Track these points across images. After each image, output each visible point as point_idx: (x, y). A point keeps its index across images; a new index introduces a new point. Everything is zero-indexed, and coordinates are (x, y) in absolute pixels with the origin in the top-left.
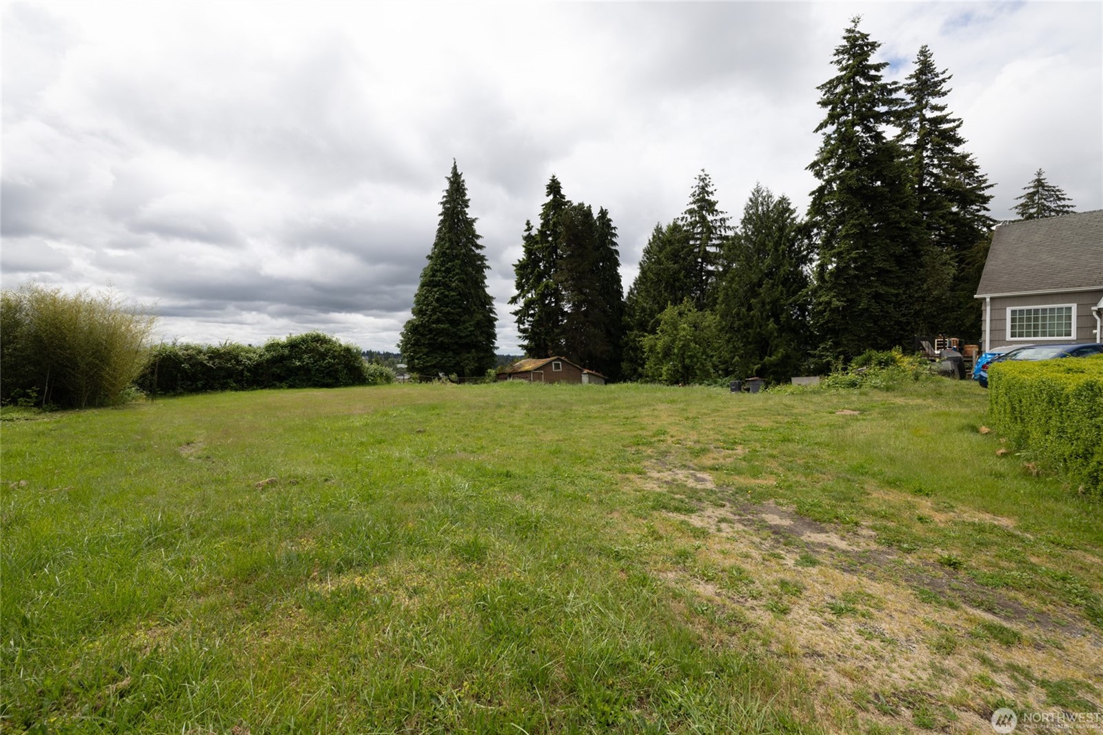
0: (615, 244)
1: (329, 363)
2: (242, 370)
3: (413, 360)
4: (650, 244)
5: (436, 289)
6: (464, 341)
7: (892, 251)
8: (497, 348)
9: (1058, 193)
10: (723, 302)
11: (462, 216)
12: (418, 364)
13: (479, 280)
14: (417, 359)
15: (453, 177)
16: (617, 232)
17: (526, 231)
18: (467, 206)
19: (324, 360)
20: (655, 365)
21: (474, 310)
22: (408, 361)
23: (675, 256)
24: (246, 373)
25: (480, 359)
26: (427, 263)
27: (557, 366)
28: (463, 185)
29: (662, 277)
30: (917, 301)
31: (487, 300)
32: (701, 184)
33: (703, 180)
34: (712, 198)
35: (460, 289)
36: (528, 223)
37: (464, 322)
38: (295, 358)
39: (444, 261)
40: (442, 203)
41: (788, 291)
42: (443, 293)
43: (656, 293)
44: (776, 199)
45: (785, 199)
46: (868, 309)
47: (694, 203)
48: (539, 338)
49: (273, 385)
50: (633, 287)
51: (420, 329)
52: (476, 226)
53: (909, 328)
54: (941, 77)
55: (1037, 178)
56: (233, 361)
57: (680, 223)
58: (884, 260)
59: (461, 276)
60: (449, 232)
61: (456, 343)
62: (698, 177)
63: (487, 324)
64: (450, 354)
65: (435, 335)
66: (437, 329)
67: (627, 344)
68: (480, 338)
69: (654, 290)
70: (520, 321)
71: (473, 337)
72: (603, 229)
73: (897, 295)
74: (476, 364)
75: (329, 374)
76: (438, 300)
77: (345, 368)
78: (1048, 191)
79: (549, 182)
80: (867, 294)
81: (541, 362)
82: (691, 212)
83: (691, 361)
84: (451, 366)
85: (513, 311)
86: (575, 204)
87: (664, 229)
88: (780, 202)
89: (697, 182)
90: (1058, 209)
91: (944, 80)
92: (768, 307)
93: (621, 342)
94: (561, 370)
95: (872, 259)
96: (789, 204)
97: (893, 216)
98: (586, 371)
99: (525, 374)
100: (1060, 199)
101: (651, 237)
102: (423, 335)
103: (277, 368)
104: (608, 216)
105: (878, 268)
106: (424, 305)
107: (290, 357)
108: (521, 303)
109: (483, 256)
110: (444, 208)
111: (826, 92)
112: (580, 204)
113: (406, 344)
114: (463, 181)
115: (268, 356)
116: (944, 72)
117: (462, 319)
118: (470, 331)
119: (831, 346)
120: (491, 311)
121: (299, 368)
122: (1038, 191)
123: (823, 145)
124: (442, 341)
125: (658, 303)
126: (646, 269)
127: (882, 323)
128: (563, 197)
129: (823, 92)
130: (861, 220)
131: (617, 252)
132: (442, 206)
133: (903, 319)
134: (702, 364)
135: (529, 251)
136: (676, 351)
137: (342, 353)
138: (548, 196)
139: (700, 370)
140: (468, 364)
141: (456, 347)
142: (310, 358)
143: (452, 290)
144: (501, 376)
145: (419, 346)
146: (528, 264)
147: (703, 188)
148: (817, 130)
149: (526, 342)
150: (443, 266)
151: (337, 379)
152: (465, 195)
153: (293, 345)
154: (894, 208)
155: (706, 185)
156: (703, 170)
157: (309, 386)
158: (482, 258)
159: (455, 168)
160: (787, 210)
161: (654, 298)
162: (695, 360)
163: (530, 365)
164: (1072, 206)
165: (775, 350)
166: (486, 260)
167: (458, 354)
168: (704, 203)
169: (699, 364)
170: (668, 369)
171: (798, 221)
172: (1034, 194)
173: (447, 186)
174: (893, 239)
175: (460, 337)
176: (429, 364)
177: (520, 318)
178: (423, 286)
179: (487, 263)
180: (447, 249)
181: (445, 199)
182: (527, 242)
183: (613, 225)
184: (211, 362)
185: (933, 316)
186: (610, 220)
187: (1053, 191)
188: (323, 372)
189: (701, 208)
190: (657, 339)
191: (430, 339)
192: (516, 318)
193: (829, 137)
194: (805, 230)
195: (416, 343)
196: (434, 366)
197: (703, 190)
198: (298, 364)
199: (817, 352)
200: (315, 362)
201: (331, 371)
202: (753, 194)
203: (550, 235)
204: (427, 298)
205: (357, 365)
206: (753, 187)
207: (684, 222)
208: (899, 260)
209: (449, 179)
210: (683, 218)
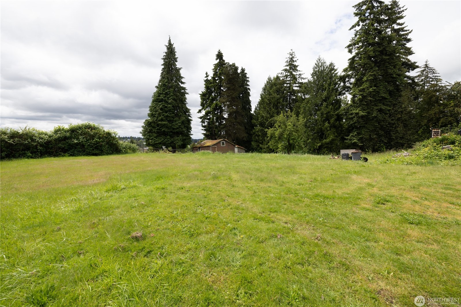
0: (248, 85)
1: (96, 141)
2: (36, 145)
3: (149, 140)
4: (265, 85)
5: (160, 103)
6: (175, 131)
7: (389, 89)
8: (192, 135)
9: (434, 70)
10: (303, 113)
11: (174, 66)
12: (152, 142)
13: (183, 100)
14: (151, 139)
15: (169, 45)
16: (249, 79)
17: (205, 77)
18: (176, 61)
19: (93, 139)
20: (274, 143)
21: (181, 115)
22: (146, 141)
23: (278, 91)
24: (39, 147)
25: (184, 140)
26: (155, 90)
27: (223, 144)
28: (174, 50)
29: (272, 101)
30: (399, 113)
31: (187, 110)
32: (291, 56)
33: (291, 55)
34: (295, 63)
35: (173, 104)
36: (207, 74)
37: (176, 121)
38: (74, 138)
39: (164, 89)
40: (163, 59)
41: (334, 108)
42: (164, 105)
43: (269, 109)
44: (328, 64)
45: (332, 64)
46: (376, 116)
47: (287, 66)
48: (212, 130)
49: (60, 154)
50: (257, 106)
51: (153, 124)
52: (181, 72)
53: (394, 126)
54: (402, 9)
55: (425, 64)
56: (29, 140)
57: (280, 75)
58: (384, 93)
59: (174, 97)
60: (167, 74)
61: (171, 132)
62: (289, 53)
63: (187, 122)
64: (168, 137)
65: (160, 127)
66: (161, 124)
67: (254, 133)
68: (184, 129)
69: (268, 107)
70: (203, 122)
71: (180, 129)
72: (243, 77)
73: (389, 110)
74: (182, 143)
75: (96, 148)
76: (161, 109)
77: (107, 144)
78: (430, 69)
79: (217, 53)
80: (376, 109)
81: (215, 142)
82: (286, 70)
83: (293, 142)
84: (169, 143)
85: (199, 117)
86: (231, 63)
87: (272, 79)
88: (330, 65)
89: (288, 56)
90: (433, 77)
91: (403, 11)
92: (325, 116)
93: (251, 132)
94: (225, 146)
95: (378, 92)
96: (334, 66)
97: (390, 71)
98: (236, 146)
99: (208, 148)
100: (434, 73)
101: (266, 82)
102: (154, 127)
103: (63, 144)
104: (245, 72)
105: (382, 97)
106: (154, 111)
107: (70, 138)
108: (203, 113)
109: (185, 88)
110: (164, 61)
111: (357, 9)
112: (233, 64)
113: (145, 132)
114: (174, 48)
115: (55, 136)
116: (403, 7)
117: (175, 119)
118: (179, 126)
119: (356, 134)
120: (189, 116)
121: (77, 144)
122: (425, 70)
123: (354, 36)
124: (164, 131)
125: (270, 114)
126: (264, 97)
127: (382, 123)
128: (224, 61)
129: (356, 9)
130: (375, 73)
131: (249, 89)
132: (163, 60)
133: (393, 122)
134: (298, 143)
135: (207, 87)
136: (285, 136)
137: (105, 135)
138: (216, 60)
139: (297, 146)
140: (178, 142)
141: (171, 134)
142: (84, 138)
143: (169, 104)
144: (194, 149)
145: (152, 133)
146: (207, 94)
147: (291, 59)
148: (350, 29)
149: (205, 132)
150: (164, 91)
151: (102, 151)
152: (175, 55)
153: (73, 130)
154: (391, 67)
155: (293, 57)
156: (292, 50)
157: (84, 155)
158: (184, 89)
159: (170, 41)
160: (333, 69)
161: (268, 112)
162: (295, 141)
163: (209, 143)
164: (439, 76)
165: (328, 136)
166: (186, 90)
167: (172, 137)
168: (292, 66)
169: (297, 143)
170: (282, 146)
171: (339, 74)
172: (424, 71)
173: (166, 50)
174: (388, 82)
175: (173, 129)
176: (157, 142)
177: (203, 120)
178: (153, 101)
179: (187, 91)
180: (166, 83)
181: (164, 57)
182: (206, 83)
183: (247, 76)
184: (12, 140)
185: (406, 120)
186: (246, 74)
187: (432, 69)
188: (92, 147)
189: (290, 68)
190: (275, 130)
191: (158, 129)
192: (201, 120)
193: (357, 32)
194: (343, 79)
195: (150, 131)
196: (160, 143)
197: (292, 60)
198: (76, 141)
199: (349, 137)
200: (88, 140)
201: (98, 146)
202: (317, 61)
203: (217, 80)
204: (156, 108)
205: (114, 142)
206: (317, 58)
207: (282, 75)
208: (390, 93)
209: (167, 46)
210: (282, 73)
